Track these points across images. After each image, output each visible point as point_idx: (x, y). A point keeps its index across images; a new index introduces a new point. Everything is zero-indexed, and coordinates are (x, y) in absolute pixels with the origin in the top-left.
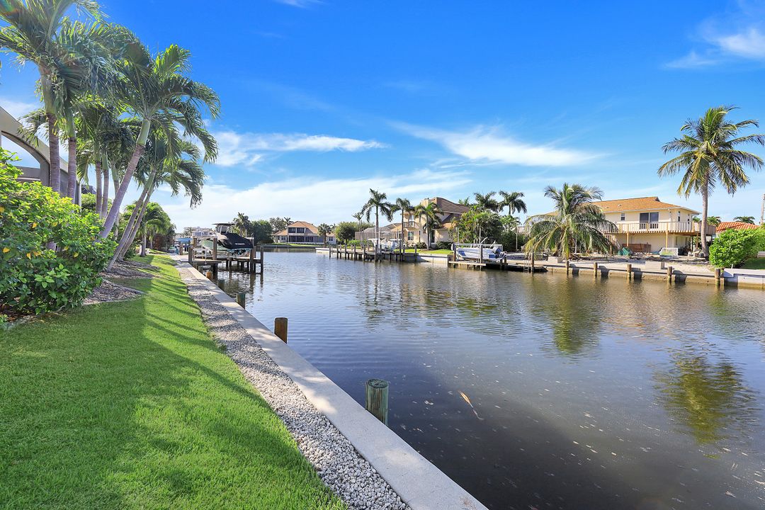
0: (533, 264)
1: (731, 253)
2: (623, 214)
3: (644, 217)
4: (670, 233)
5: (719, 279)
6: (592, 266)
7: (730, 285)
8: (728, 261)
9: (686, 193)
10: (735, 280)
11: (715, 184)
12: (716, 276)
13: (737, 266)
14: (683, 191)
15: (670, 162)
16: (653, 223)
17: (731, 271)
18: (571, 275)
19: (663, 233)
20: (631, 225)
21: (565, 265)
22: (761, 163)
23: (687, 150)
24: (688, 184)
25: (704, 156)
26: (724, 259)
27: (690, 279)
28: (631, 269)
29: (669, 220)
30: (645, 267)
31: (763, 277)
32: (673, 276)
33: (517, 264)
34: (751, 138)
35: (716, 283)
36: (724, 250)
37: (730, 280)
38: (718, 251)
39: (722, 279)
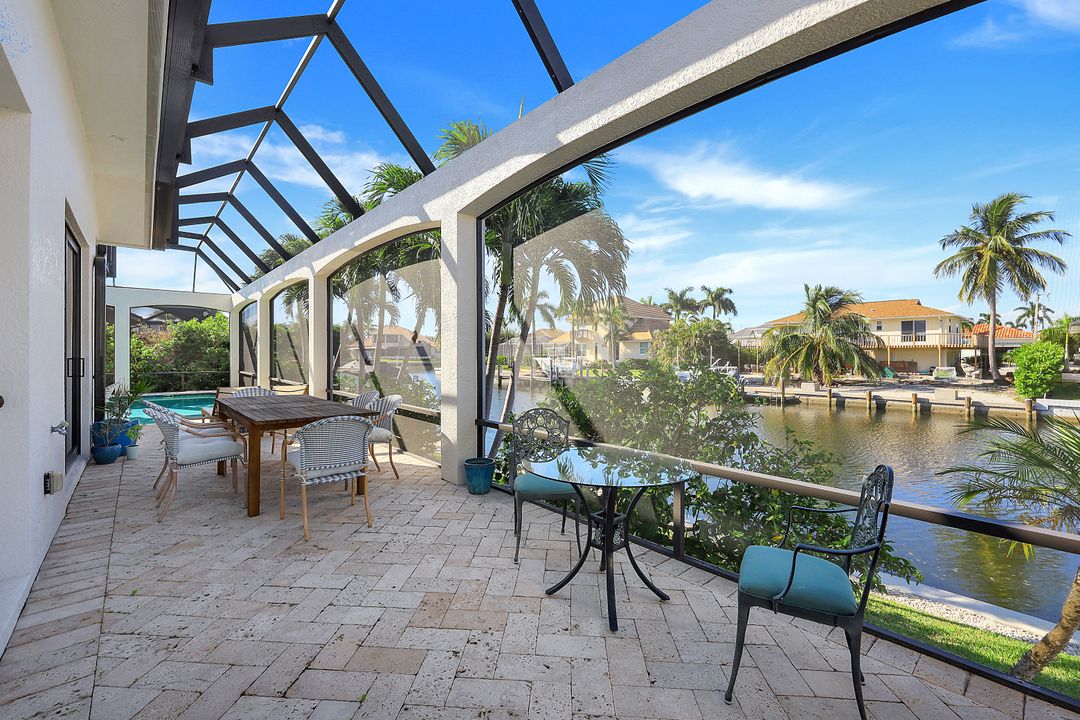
0: (783, 393)
1: (1042, 380)
2: (879, 322)
3: (907, 326)
4: (943, 348)
5: (1031, 412)
6: (864, 395)
7: (1042, 419)
8: (1040, 390)
9: (969, 299)
10: (1048, 413)
11: (1004, 288)
12: (1027, 409)
13: (1049, 396)
14: (965, 296)
15: (949, 260)
16: (920, 334)
17: (1044, 402)
18: (834, 408)
19: (935, 348)
20: (893, 338)
21: (827, 394)
22: (1062, 265)
23: (968, 244)
24: (971, 287)
25: (993, 254)
26: (1034, 386)
27: (993, 412)
28: (917, 400)
29: (940, 331)
30: (933, 396)
31: (1077, 408)
32: (972, 408)
33: (757, 392)
34: (1047, 234)
35: (1028, 417)
36: (1033, 376)
37: (1043, 413)
38: (1027, 378)
39: (1034, 412)
